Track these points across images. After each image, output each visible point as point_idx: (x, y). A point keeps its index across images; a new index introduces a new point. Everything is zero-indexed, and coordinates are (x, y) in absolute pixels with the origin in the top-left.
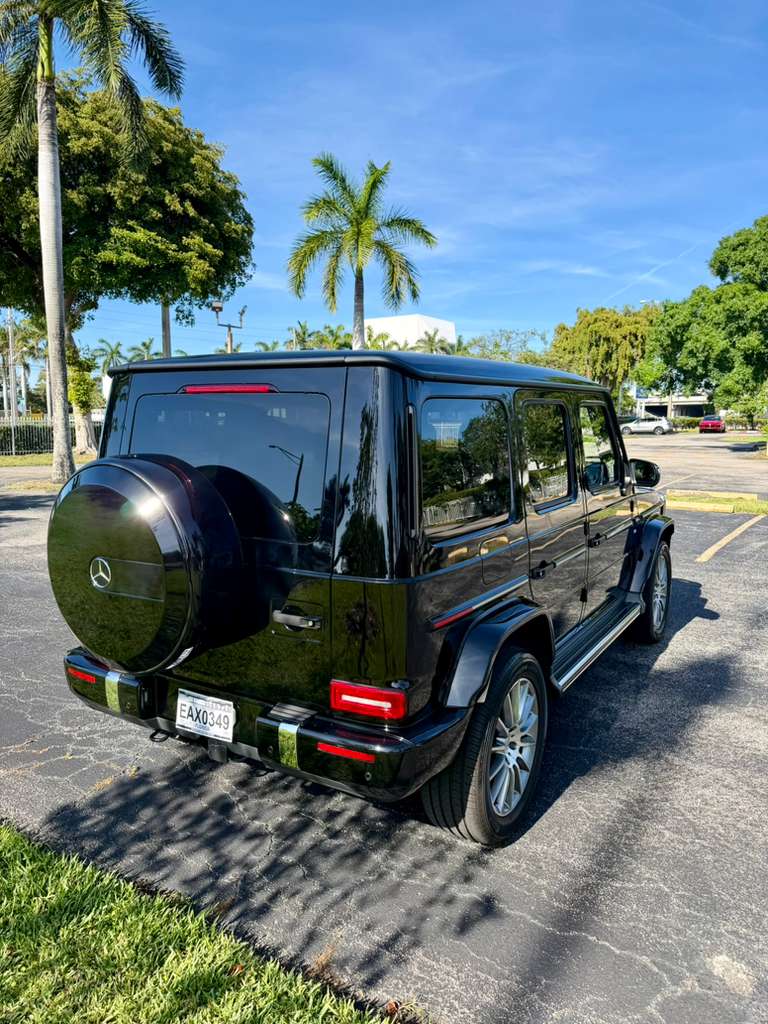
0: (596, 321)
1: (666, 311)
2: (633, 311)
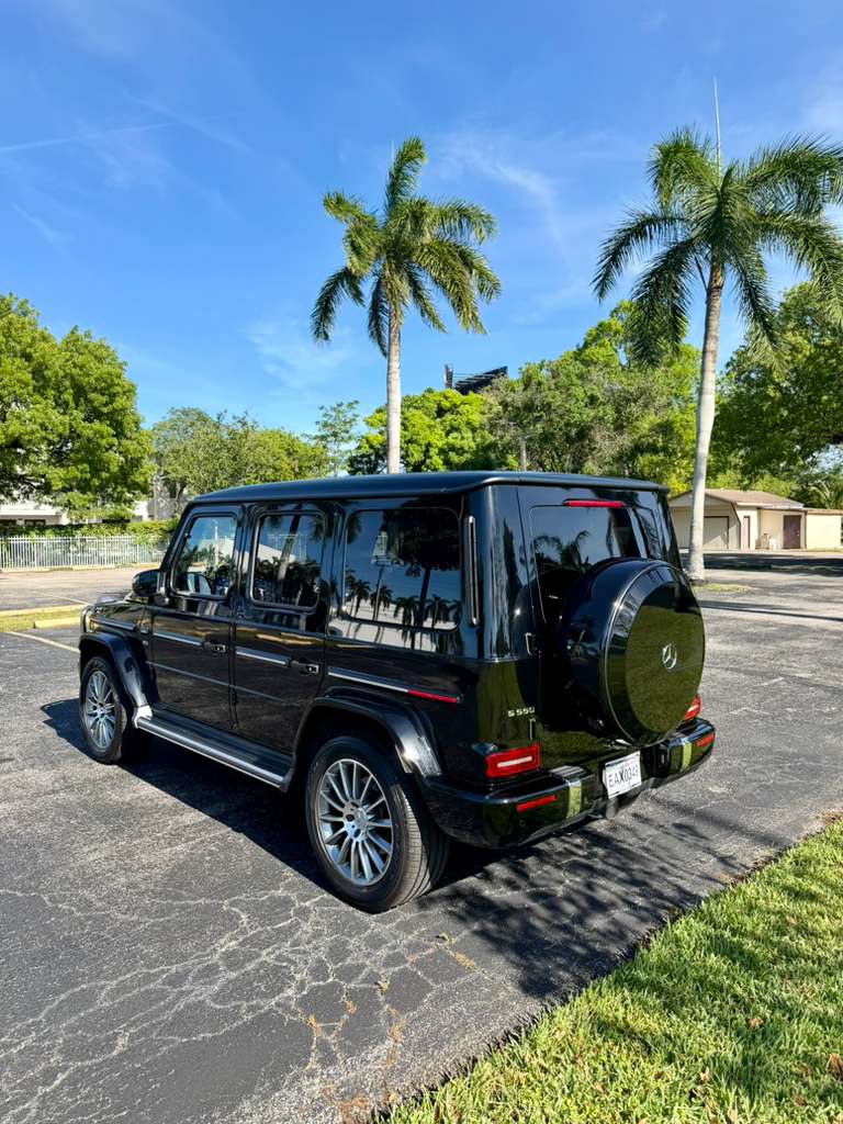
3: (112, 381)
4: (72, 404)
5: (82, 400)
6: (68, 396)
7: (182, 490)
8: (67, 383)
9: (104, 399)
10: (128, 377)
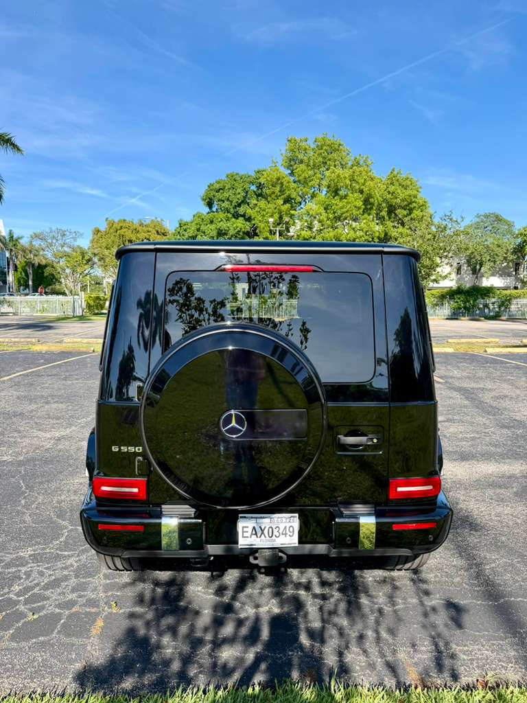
0: (121, 228)
1: (181, 227)
2: (145, 223)
3: (411, 200)
4: (387, 218)
5: (393, 215)
6: (384, 213)
7: (480, 269)
8: (384, 205)
9: (405, 212)
10: (421, 197)
